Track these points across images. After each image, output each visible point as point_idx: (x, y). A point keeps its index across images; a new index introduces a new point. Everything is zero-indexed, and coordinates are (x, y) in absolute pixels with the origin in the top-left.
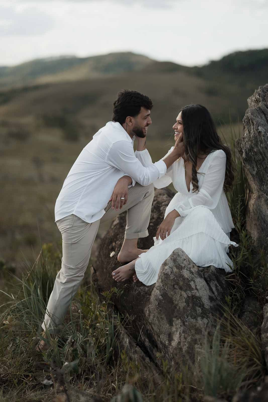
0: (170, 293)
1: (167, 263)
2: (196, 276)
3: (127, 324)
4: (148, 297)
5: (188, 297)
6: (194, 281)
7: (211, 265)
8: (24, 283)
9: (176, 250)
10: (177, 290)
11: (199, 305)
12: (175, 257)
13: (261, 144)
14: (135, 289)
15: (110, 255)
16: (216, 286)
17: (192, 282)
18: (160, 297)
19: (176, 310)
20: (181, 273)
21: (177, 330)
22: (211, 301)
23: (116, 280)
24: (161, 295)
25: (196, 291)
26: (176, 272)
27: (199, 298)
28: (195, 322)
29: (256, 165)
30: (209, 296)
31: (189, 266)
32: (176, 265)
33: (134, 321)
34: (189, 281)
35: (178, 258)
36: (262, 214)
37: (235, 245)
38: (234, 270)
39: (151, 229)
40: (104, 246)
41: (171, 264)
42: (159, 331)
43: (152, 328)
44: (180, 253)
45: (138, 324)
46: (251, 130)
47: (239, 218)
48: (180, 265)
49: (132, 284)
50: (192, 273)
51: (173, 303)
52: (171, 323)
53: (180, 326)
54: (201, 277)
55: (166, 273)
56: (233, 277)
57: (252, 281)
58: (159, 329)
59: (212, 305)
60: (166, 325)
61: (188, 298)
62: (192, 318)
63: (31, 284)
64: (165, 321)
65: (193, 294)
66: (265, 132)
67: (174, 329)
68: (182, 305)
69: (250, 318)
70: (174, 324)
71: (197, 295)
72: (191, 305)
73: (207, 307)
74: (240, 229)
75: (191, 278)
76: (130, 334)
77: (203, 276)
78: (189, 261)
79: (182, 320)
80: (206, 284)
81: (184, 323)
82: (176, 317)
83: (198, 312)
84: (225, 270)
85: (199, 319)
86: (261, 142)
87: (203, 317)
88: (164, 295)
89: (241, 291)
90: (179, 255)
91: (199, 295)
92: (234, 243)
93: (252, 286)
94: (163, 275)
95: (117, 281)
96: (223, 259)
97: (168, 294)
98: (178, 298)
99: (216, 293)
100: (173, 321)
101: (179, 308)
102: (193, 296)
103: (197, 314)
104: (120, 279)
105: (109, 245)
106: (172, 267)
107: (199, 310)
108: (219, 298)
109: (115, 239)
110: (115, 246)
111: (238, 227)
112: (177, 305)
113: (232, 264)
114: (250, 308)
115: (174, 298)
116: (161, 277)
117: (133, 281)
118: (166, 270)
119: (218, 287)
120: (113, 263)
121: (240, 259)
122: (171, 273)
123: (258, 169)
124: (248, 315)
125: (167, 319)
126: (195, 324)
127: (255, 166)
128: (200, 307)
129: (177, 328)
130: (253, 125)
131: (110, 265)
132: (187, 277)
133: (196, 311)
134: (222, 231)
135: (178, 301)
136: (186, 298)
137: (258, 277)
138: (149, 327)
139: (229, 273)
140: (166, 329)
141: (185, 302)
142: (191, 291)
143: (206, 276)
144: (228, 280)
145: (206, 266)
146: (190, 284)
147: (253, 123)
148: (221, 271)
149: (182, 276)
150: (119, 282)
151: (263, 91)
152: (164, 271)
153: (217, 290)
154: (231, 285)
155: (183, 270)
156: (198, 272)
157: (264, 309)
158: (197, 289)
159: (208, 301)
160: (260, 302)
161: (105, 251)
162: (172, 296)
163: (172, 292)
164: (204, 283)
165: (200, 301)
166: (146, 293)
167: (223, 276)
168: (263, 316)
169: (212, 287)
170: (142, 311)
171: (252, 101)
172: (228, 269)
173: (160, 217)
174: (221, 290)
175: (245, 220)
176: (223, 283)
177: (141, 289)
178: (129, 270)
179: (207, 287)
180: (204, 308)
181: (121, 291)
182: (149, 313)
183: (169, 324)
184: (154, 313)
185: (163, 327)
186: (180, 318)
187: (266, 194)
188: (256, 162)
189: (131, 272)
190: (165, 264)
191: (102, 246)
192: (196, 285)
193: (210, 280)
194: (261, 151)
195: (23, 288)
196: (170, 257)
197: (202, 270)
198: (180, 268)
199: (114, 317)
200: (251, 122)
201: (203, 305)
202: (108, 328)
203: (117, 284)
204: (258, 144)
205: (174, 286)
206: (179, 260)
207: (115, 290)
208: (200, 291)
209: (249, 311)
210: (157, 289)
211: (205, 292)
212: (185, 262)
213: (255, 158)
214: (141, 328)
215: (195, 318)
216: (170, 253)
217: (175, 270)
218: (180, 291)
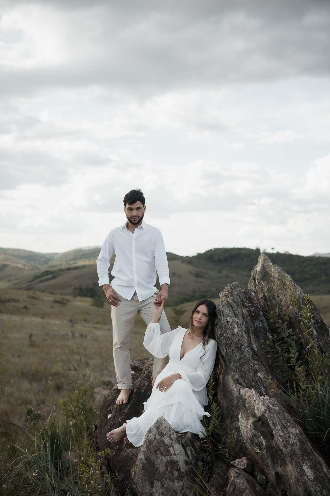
0: (153, 458)
1: (151, 431)
2: (175, 442)
3: (116, 483)
4: (135, 459)
5: (167, 461)
6: (173, 446)
7: (187, 432)
8: (36, 440)
9: (159, 418)
10: (158, 455)
11: (176, 469)
12: (158, 424)
13: (229, 331)
14: (125, 450)
15: (108, 416)
16: (191, 451)
17: (171, 448)
18: (144, 461)
19: (157, 473)
20: (162, 439)
21: (157, 492)
22: (186, 465)
23: (109, 441)
24: (145, 459)
25: (174, 456)
26: (158, 439)
27: (176, 463)
28: (172, 484)
29: (226, 347)
30: (185, 460)
31: (169, 433)
32: (158, 433)
33: (123, 480)
34: (169, 447)
35: (161, 426)
36: (229, 388)
37: (208, 415)
38: (206, 437)
39: (142, 395)
40: (104, 408)
41: (155, 431)
42: (142, 491)
43: (137, 487)
44: (163, 421)
45: (126, 483)
46: (222, 319)
47: (211, 392)
48: (162, 432)
49: (123, 445)
50: (171, 439)
51: (155, 467)
52: (152, 484)
53: (159, 488)
54: (179, 443)
55: (150, 439)
56: (205, 443)
57: (220, 446)
58: (142, 489)
59: (187, 469)
60: (148, 486)
61: (167, 463)
62: (170, 481)
63: (42, 441)
64: (147, 483)
65: (172, 459)
66: (232, 322)
67: (154, 490)
68: (162, 468)
69: (217, 480)
70: (154, 486)
71: (175, 459)
72: (169, 469)
73: (183, 470)
74: (212, 401)
75: (170, 444)
76: (118, 491)
77: (181, 442)
78: (169, 429)
79: (162, 483)
80: (183, 449)
81: (163, 485)
82: (156, 479)
83: (175, 475)
84: (199, 436)
85: (176, 481)
86: (229, 330)
87: (179, 480)
88: (148, 459)
89: (211, 455)
90: (161, 423)
91: (177, 459)
92: (207, 414)
93: (220, 451)
94: (147, 441)
95: (111, 442)
96: (197, 426)
97: (150, 459)
98: (159, 463)
99: (191, 458)
100: (154, 483)
101: (160, 472)
102: (171, 460)
103: (174, 477)
104: (113, 440)
105: (108, 408)
106: (156, 434)
107: (176, 474)
108: (193, 462)
109: (113, 403)
110: (112, 409)
111: (211, 399)
112: (158, 468)
113: (204, 432)
114: (218, 471)
115: (156, 463)
116: (146, 443)
117: (124, 442)
118: (150, 437)
119: (193, 451)
120: (109, 425)
121: (211, 427)
122: (155, 439)
123: (227, 350)
124: (216, 477)
125: (149, 481)
126: (172, 486)
127: (224, 348)
128: (177, 470)
129: (157, 490)
130: (223, 316)
131: (107, 426)
132: (167, 443)
133: (173, 474)
134: (197, 403)
135: (159, 465)
136: (166, 463)
137: (225, 443)
138: (134, 486)
139: (203, 439)
140: (147, 490)
141: (165, 466)
142: (170, 456)
143: (183, 442)
144: (202, 446)
145: (184, 431)
146: (170, 450)
147: (223, 314)
148: (195, 436)
149: (163, 442)
150: (113, 442)
151: (231, 288)
152: (148, 438)
153: (192, 454)
154: (203, 450)
155: (164, 437)
156: (177, 439)
157: (229, 473)
158: (175, 454)
159: (184, 465)
160: (226, 464)
161: (104, 413)
162: (154, 460)
163: (154, 457)
164: (181, 448)
165: (177, 465)
166: (134, 455)
167: (197, 441)
168: (228, 479)
169: (187, 451)
170: (129, 472)
171: (222, 295)
172: (201, 436)
173: (150, 384)
174: (195, 454)
175: (216, 390)
176: (197, 447)
177: (129, 451)
178: (121, 432)
179: (184, 452)
180: (180, 471)
181: (114, 452)
182: (135, 474)
183: (150, 485)
184: (139, 475)
185: (145, 488)
186: (160, 480)
187: (233, 372)
188: (225, 345)
189: (122, 434)
190: (150, 431)
191: (103, 408)
192: (174, 451)
193: (187, 445)
194: (229, 336)
195: (35, 444)
196: (153, 425)
197: (180, 436)
198: (162, 435)
199: (105, 476)
200: (221, 314)
201: (180, 468)
202: (100, 487)
203: (111, 445)
204: (227, 331)
205: (156, 451)
206: (162, 428)
207: (108, 451)
208: (178, 456)
209: (217, 474)
210: (142, 454)
211: (182, 456)
212: (166, 430)
213: (224, 342)
214: (128, 487)
215: (173, 481)
216: (154, 421)
217: (158, 437)
218: (161, 456)
